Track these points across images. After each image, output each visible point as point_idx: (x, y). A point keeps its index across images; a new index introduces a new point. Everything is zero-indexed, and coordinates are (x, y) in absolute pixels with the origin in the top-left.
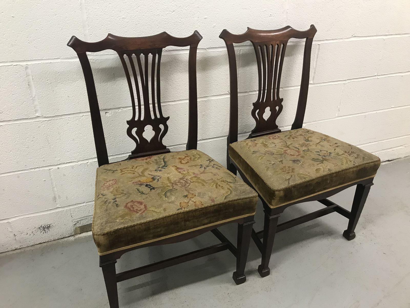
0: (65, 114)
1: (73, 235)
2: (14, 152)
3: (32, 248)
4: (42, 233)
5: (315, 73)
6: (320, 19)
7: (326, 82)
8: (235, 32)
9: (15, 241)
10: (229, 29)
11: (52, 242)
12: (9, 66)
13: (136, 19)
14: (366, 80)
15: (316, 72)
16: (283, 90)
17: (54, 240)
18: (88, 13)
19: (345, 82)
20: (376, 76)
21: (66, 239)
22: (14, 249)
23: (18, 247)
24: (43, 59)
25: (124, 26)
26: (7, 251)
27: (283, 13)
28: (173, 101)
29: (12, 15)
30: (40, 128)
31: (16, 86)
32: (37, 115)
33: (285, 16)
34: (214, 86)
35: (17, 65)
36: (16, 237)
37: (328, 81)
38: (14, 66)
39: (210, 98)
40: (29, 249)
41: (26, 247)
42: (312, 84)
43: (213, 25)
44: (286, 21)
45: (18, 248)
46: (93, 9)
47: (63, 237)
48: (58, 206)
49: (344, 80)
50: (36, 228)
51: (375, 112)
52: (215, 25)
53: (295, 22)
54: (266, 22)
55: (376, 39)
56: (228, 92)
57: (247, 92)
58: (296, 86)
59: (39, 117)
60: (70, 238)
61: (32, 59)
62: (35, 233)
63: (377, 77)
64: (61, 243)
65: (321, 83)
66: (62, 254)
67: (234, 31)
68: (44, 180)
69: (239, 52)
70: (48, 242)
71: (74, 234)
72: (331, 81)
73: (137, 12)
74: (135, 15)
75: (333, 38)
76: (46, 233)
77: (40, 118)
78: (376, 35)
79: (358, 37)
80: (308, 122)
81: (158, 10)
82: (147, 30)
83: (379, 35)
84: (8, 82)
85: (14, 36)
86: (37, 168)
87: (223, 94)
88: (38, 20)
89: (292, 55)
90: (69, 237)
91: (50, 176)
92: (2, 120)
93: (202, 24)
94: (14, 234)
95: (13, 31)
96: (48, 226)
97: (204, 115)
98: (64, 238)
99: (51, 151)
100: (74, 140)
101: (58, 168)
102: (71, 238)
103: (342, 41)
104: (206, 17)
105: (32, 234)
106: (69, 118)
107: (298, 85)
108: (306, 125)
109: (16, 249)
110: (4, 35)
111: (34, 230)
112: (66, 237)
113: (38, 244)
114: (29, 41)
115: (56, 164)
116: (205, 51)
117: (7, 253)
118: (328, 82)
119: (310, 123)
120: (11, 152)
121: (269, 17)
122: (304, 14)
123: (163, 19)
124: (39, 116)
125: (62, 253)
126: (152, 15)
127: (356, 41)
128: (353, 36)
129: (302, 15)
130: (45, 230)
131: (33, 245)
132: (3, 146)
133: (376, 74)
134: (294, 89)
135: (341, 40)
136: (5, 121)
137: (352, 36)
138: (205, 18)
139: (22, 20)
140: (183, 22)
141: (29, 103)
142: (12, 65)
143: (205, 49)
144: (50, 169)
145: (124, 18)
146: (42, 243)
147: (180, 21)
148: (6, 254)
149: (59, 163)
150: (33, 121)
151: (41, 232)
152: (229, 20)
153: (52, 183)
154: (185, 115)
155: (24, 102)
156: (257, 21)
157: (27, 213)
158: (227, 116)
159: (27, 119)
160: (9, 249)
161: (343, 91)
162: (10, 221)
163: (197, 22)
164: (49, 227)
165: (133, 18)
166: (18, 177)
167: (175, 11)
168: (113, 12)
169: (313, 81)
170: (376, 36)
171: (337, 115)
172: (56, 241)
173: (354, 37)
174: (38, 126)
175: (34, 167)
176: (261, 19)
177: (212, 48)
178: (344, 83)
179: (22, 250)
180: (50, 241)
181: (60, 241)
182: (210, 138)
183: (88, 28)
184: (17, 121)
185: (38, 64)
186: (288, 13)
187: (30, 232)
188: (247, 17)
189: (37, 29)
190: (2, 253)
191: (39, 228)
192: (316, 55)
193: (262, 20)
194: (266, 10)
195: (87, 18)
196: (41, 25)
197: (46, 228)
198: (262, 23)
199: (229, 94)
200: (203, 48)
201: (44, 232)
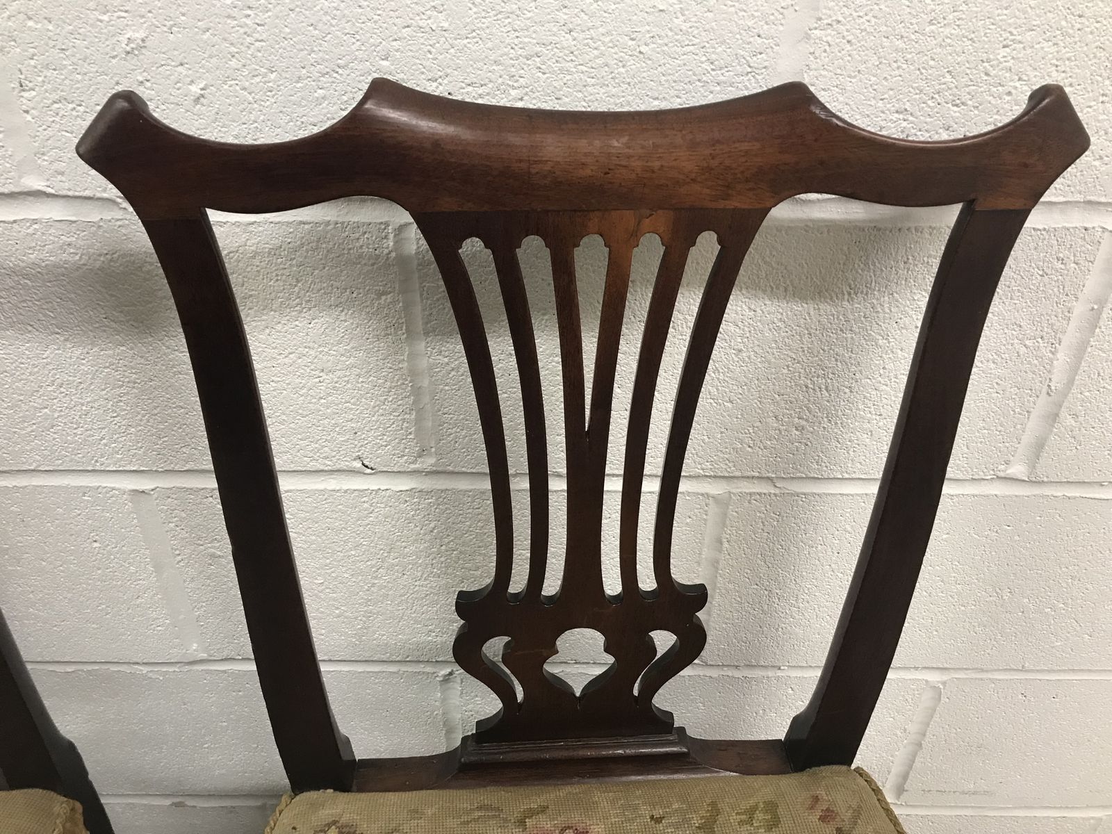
5: (1053, 417)
8: (324, 98)
10: (273, 76)
15: (1064, 413)
16: (777, 491)
42: (1024, 481)
43: (124, 39)
44: (808, 37)
52: (140, 35)
53: (900, 44)
54: (608, 33)
69: (396, 243)
87: (322, 471)
89: (852, 292)
93: (30, 23)
119: (974, 676)
156: (518, 24)
158: (376, 578)
169: (1032, 466)
192: (1079, 309)
193: (562, 16)
198: (566, 41)
199: (369, 471)
200: (87, 193)
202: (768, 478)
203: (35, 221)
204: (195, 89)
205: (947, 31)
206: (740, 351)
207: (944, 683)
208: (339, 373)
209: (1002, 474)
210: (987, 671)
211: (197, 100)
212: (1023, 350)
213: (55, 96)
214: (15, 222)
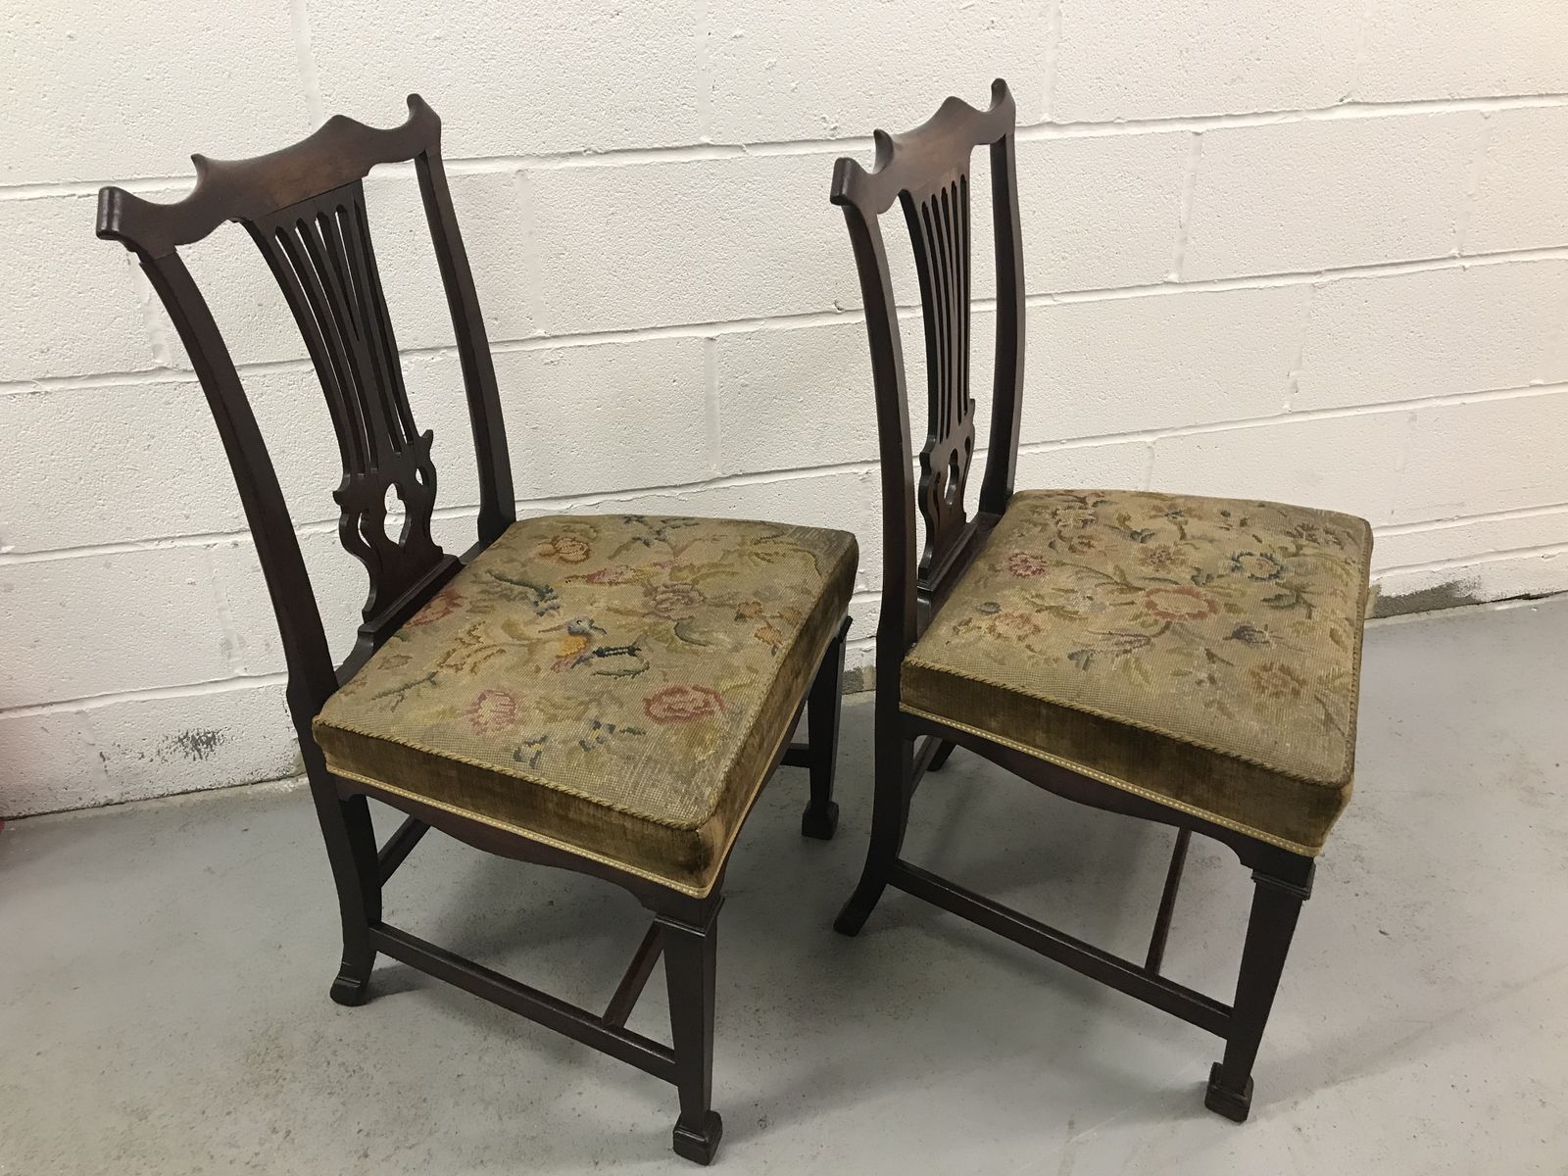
0: (252, 362)
1: (291, 776)
2: (90, 483)
3: (157, 804)
4: (191, 757)
5: (1185, 240)
6: (1198, 38)
7: (1234, 276)
9: (103, 777)
10: (829, 76)
11: (222, 791)
12: (64, 197)
13: (483, 41)
14: (1409, 274)
15: (1189, 237)
17: (229, 787)
18: (317, 23)
19: (1317, 281)
20: (1454, 258)
21: (266, 786)
22: (103, 801)
23: (115, 796)
24: (173, 175)
25: (442, 67)
26: (78, 805)
27: (1040, 15)
28: (626, 332)
29: (68, 33)
30: (171, 406)
31: (87, 266)
32: (159, 361)
33: (1051, 28)
34: (781, 281)
35: (89, 195)
36: (107, 762)
37: (1242, 275)
38: (79, 197)
39: (766, 326)
40: (144, 806)
41: (140, 800)
42: (1177, 284)
43: (766, 63)
44: (1057, 46)
45: (115, 802)
46: (333, 8)
47: (258, 779)
48: (239, 672)
49: (1312, 270)
50: (170, 741)
51: (1457, 401)
52: (773, 61)
53: (1095, 47)
54: (976, 49)
55: (1448, 114)
56: (833, 306)
57: (909, 307)
58: (1109, 289)
59: (165, 368)
60: (281, 782)
61: (136, 176)
62: (166, 757)
63: (1458, 263)
64: (251, 798)
65: (1213, 282)
66: (246, 830)
67: (849, 83)
68: (188, 580)
70: (208, 792)
71: (296, 772)
72: (1256, 274)
73: (486, 18)
74: (478, 28)
75: (1256, 110)
76: (201, 758)
77: (170, 372)
78: (1449, 97)
79: (1368, 104)
80: (1166, 429)
81: (560, 8)
82: (524, 79)
83: (1462, 100)
84: (62, 251)
85: (77, 101)
86: (166, 539)
87: (815, 313)
88: (151, 48)
90: (279, 780)
91: (210, 569)
92: (50, 375)
93: (725, 57)
94: (101, 753)
95: (72, 84)
96: (209, 735)
97: (747, 385)
98: (261, 782)
99: (210, 486)
100: (283, 452)
101: (236, 545)
102: (286, 786)
103: (1299, 119)
104: (738, 32)
105: (158, 759)
106: (265, 376)
107: (1114, 287)
108: (1155, 439)
109: (108, 804)
110: (45, 96)
111: (162, 746)
112: (269, 781)
113: (178, 794)
114: (124, 117)
115: (226, 531)
116: (741, 154)
117: (80, 814)
118: (1247, 278)
119: (1171, 434)
120: (82, 482)
121: (987, 32)
122: (1129, 17)
123: (580, 40)
124: (165, 365)
125: (244, 828)
126: (539, 26)
127: (1357, 121)
128: (1345, 101)
129: (1121, 22)
130: (199, 750)
131: (162, 796)
132: (53, 461)
133: (1455, 251)
134: (1101, 301)
135: (1293, 119)
136: (57, 378)
137: (1342, 100)
138: (735, 37)
139: (100, 46)
140: (655, 51)
141: (131, 322)
142: (74, 195)
143: (741, 147)
144: (208, 546)
145: (439, 38)
146: (193, 791)
147: (643, 49)
148: (75, 817)
149: (237, 528)
150: (149, 382)
151: (187, 754)
152: (826, 42)
153: (216, 594)
154: (675, 384)
155: (115, 319)
157: (140, 688)
159: (127, 374)
160: (85, 802)
161: (1309, 316)
162: (86, 707)
163: (707, 51)
164: (210, 740)
165: (471, 40)
166: (108, 565)
167: (621, 12)
168: (403, 17)
169: (1180, 273)
170: (1448, 100)
171: (1287, 406)
172: (236, 788)
173: (1349, 103)
174: (163, 400)
175: (155, 537)
176: (954, 37)
177: (765, 143)
178: (1313, 285)
179: (127, 808)
180: (218, 788)
181: (249, 790)
182: (773, 469)
183: (318, 71)
184: (97, 380)
185: (157, 192)
186: (1064, 14)
187: (150, 752)
188: (899, 32)
189: (147, 76)
190: (64, 811)
191: (180, 740)
192: (1187, 175)
193: (957, 42)
194: (972, 5)
195: (313, 38)
196: (160, 63)
197: (203, 742)
198: (958, 53)
199: (839, 311)
200: (731, 143)
201: (197, 756)
202: (1050, 294)
203: (699, 161)
204: (793, 85)
205: (1113, 41)
206: (1034, 212)
207: (1154, 443)
208: (833, 244)
209: (1166, 280)
210: (1176, 430)
211: (793, 91)
212: (1165, 201)
213: (728, 93)
214: (689, 163)
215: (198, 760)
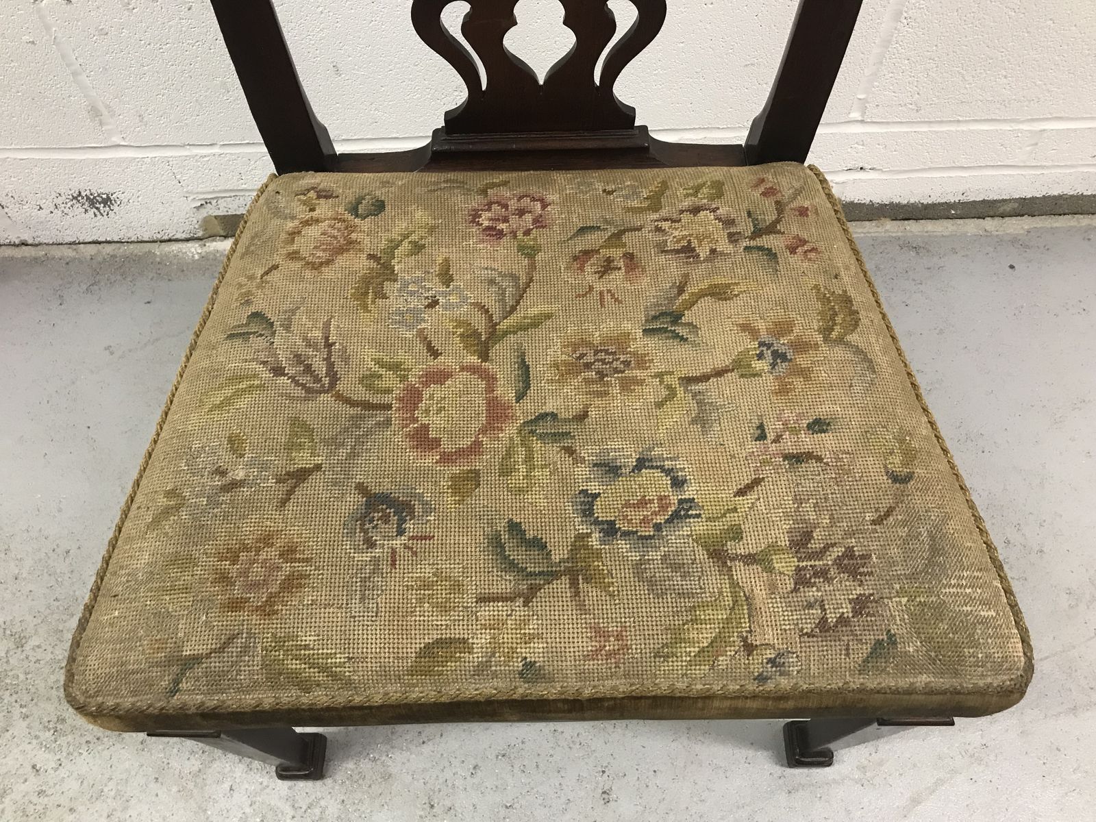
1: (199, 239)
4: (91, 213)
9: (9, 221)
11: (131, 246)
17: (138, 242)
21: (175, 247)
22: (18, 241)
23: (27, 237)
36: (6, 209)
40: (57, 252)
41: (53, 244)
45: (30, 243)
47: (166, 237)
48: (116, 140)
50: (64, 197)
60: (190, 244)
62: (66, 211)
64: (158, 260)
66: (149, 302)
68: (26, 38)
70: (118, 245)
71: (203, 235)
76: (102, 215)
90: (187, 240)
91: (48, 28)
96: (104, 196)
98: (170, 240)
102: (193, 250)
105: (58, 213)
109: (23, 244)
111: (59, 201)
112: (177, 240)
113: (90, 243)
125: (146, 301)
130: (98, 209)
131: (74, 243)
146: (103, 242)
153: (63, 57)
157: (13, 146)
160: (2, 240)
164: (107, 201)
172: (145, 244)
179: (40, 252)
180: (128, 242)
181: (158, 250)
187: (48, 205)
191: (74, 198)
197: (100, 202)
201: (98, 213)
215: (99, 216)
